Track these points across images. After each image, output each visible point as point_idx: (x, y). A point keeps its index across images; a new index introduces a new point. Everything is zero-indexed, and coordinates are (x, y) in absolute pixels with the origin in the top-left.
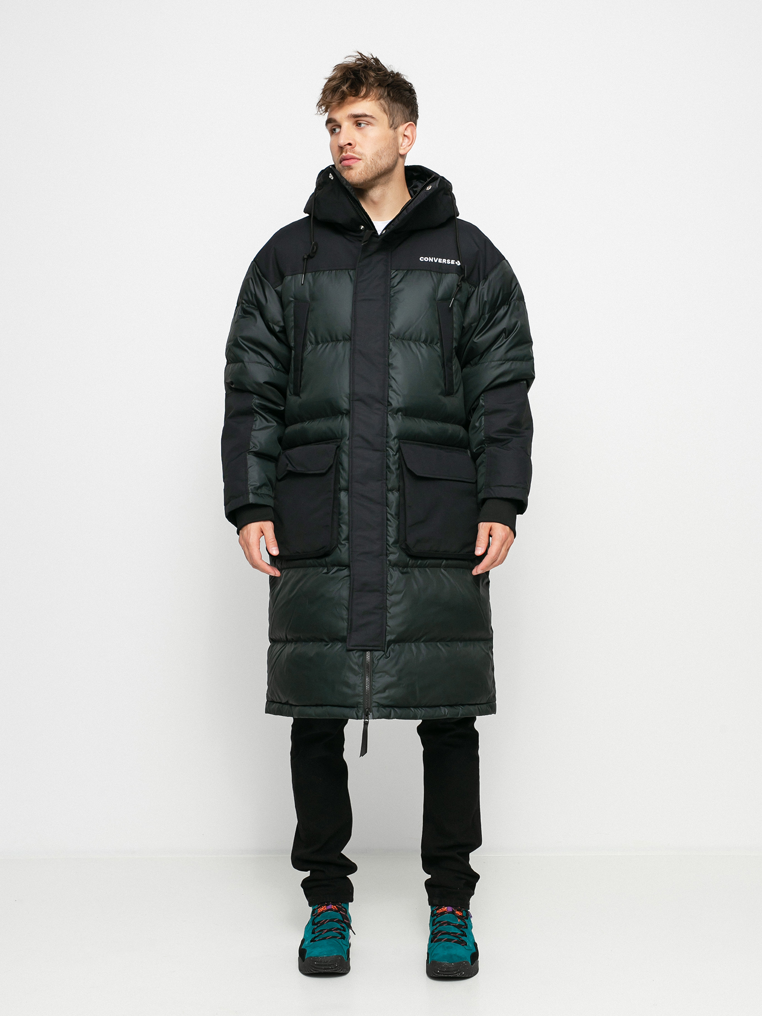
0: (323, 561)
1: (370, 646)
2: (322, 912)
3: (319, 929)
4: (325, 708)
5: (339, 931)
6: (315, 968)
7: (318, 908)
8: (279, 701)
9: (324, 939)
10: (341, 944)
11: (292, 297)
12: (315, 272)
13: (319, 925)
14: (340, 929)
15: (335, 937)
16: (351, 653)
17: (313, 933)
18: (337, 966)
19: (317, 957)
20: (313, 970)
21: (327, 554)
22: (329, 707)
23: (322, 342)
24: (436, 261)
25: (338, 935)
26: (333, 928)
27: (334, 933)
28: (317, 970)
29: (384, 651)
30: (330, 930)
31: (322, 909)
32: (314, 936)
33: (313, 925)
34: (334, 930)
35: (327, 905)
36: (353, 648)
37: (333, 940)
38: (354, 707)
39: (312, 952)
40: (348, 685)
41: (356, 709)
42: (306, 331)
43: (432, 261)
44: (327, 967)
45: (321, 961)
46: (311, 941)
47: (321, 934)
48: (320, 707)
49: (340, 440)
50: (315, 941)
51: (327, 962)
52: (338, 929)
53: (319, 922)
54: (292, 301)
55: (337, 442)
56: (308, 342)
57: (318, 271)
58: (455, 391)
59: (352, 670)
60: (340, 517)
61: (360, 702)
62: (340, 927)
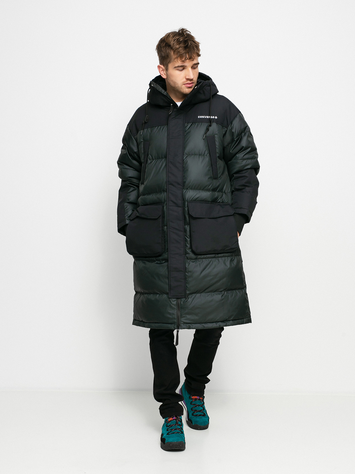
0: (158, 258)
1: (179, 296)
2: (171, 421)
3: (170, 429)
4: (159, 324)
5: (180, 430)
6: (171, 447)
7: (168, 419)
8: (138, 320)
9: (174, 433)
10: (182, 436)
11: (142, 140)
12: (152, 127)
13: (170, 427)
14: (180, 429)
15: (179, 433)
16: (171, 299)
17: (167, 430)
18: (181, 446)
19: (172, 442)
20: (170, 448)
21: (160, 256)
22: (161, 324)
23: (155, 159)
24: (205, 117)
25: (180, 432)
26: (177, 428)
27: (178, 431)
28: (172, 448)
29: (186, 298)
30: (176, 429)
31: (170, 419)
32: (168, 432)
33: (167, 427)
34: (178, 429)
35: (173, 417)
36: (171, 297)
37: (177, 434)
38: (172, 324)
39: (168, 440)
40: (170, 314)
41: (173, 324)
42: (148, 155)
43: (204, 118)
44: (176, 447)
45: (174, 444)
46: (167, 434)
47: (171, 431)
48: (157, 324)
49: (163, 203)
50: (169, 434)
51: (176, 444)
52: (179, 429)
53: (170, 425)
54: (142, 141)
55: (162, 204)
56: (148, 159)
57: (153, 127)
58: (219, 177)
59: (171, 307)
60: (165, 238)
61: (175, 322)
62: (180, 428)
